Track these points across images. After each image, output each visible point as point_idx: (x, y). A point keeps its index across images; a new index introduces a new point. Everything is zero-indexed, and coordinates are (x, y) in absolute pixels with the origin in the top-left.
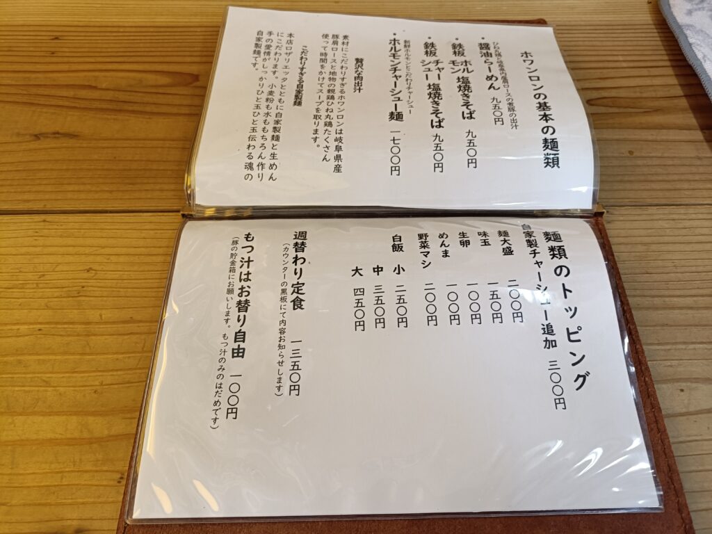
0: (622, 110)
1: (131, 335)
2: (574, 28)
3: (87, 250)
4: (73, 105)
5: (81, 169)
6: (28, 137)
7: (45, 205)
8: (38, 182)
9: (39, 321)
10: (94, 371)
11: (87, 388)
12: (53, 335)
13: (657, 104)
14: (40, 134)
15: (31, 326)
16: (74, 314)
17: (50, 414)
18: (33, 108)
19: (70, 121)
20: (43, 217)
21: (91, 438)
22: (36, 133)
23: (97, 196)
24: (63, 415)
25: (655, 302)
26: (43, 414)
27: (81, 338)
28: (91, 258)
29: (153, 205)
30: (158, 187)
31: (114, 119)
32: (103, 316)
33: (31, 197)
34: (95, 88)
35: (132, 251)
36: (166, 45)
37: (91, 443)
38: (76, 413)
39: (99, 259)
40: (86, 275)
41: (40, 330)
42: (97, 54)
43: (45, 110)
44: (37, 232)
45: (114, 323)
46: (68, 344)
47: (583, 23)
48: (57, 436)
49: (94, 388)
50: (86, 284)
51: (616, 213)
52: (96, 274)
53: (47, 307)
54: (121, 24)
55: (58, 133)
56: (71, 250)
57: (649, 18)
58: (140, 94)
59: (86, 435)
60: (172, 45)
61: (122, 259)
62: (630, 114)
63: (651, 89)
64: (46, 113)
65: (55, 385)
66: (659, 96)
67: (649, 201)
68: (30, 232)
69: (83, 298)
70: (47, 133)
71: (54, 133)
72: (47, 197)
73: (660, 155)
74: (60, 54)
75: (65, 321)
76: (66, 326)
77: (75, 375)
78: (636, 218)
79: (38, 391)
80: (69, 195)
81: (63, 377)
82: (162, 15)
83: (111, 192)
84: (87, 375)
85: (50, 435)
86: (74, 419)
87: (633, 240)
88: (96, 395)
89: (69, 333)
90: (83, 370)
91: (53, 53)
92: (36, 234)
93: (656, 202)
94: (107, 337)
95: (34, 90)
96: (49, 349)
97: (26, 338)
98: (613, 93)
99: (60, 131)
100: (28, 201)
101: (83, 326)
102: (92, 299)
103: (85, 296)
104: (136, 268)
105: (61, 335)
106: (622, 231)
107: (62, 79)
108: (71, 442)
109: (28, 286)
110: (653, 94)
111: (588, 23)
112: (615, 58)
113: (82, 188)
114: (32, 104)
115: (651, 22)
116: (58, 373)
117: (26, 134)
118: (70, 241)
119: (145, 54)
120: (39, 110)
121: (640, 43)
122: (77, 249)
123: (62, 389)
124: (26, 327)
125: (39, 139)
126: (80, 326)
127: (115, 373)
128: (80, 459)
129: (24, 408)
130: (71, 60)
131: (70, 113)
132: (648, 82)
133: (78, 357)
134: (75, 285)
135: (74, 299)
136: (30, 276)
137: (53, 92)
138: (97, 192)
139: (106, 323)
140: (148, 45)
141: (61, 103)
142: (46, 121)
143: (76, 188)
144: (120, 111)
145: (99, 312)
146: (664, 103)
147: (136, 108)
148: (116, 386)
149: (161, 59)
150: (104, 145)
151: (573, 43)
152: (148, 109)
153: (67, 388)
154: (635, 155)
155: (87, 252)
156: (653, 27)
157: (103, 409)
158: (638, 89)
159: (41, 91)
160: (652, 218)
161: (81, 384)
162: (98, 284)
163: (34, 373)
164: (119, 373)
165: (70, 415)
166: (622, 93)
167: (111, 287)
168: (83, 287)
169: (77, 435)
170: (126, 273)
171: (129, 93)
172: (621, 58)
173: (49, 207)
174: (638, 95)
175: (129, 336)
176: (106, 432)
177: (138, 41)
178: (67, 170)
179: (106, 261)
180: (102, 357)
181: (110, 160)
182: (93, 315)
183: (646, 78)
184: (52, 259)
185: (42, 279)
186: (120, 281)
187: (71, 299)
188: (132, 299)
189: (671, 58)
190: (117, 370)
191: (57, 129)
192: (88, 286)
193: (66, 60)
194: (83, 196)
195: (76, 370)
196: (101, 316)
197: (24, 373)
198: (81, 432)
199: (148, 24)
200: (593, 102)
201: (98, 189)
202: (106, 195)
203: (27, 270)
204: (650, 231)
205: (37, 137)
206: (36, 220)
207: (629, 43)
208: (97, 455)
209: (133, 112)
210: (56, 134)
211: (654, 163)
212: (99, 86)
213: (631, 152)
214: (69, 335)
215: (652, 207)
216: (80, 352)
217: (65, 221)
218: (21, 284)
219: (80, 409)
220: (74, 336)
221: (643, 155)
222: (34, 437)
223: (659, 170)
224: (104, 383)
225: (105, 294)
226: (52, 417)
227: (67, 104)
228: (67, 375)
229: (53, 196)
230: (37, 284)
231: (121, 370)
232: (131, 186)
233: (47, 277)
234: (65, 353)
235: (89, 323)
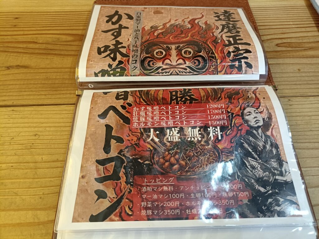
0: (294, 49)
1: (58, 168)
2: (268, 8)
3: (35, 125)
4: (26, 51)
5: (30, 84)
6: (4, 68)
7: (13, 102)
8: (9, 91)
9: (12, 162)
10: (39, 187)
11: (36, 196)
12: (19, 169)
13: (310, 45)
14: (10, 67)
15: (8, 165)
16: (28, 158)
17: (18, 210)
18: (6, 54)
19: (25, 60)
20: (12, 108)
21: (38, 223)
22: (8, 66)
23: (38, 97)
24: (25, 210)
25: (316, 146)
26: (14, 210)
27: (32, 170)
28: (36, 129)
29: (66, 101)
30: (68, 92)
31: (46, 58)
32: (43, 159)
33: (6, 98)
34: (36, 43)
35: (57, 125)
36: (70, 21)
37: (39, 225)
38: (31, 209)
39: (40, 129)
40: (34, 138)
41: (12, 166)
42: (37, 26)
43: (12, 54)
44: (9, 116)
45: (49, 162)
46: (26, 173)
47: (272, 6)
48: (22, 222)
49: (40, 196)
50: (34, 142)
51: (293, 100)
52: (39, 137)
53: (16, 154)
54: (48, 11)
55: (19, 66)
56: (26, 125)
57: (304, 3)
58: (59, 46)
59: (36, 221)
60: (74, 21)
61: (52, 129)
62: (298, 51)
63: (307, 38)
64: (12, 56)
65: (21, 195)
66: (311, 41)
67: (310, 94)
68: (6, 116)
69: (33, 150)
70: (13, 66)
71: (17, 66)
72: (14, 98)
73: (313, 71)
74: (19, 26)
75: (24, 161)
76: (25, 164)
77: (30, 189)
78: (304, 103)
79: (12, 198)
80: (25, 97)
81: (24, 191)
82: (68, 6)
83: (45, 95)
84: (36, 189)
85: (18, 221)
86: (30, 212)
87: (303, 114)
88: (41, 200)
89: (27, 168)
90: (34, 187)
91: (15, 26)
92: (9, 117)
93: (313, 94)
94: (46, 169)
95: (6, 45)
96: (17, 176)
97: (5, 171)
98: (289, 41)
99: (20, 65)
100: (4, 100)
101: (33, 164)
102: (38, 150)
103: (34, 148)
104: (59, 134)
105: (22, 169)
106: (298, 110)
107: (20, 38)
108: (29, 224)
109: (5, 144)
110: (308, 41)
111: (274, 6)
112: (289, 23)
113: (31, 93)
114: (5, 51)
115: (305, 5)
116: (22, 188)
117: (3, 67)
118: (26, 120)
119: (61, 25)
120: (9, 54)
121: (300, 15)
122: (29, 124)
123: (24, 197)
124: (5, 165)
125: (9, 69)
126: (31, 164)
127: (50, 188)
128: (34, 234)
129: (5, 207)
130: (24, 29)
131: (24, 56)
132: (305, 34)
133: (31, 180)
134: (29, 143)
135: (29, 150)
136: (7, 139)
137: (16, 45)
138: (38, 95)
139: (45, 162)
140: (62, 21)
141: (20, 51)
142: (13, 60)
143: (28, 93)
144: (49, 54)
145: (41, 157)
146: (314, 45)
147: (56, 52)
148: (51, 195)
149: (68, 28)
150: (42, 71)
151: (268, 16)
152: (62, 53)
153: (27, 197)
154: (301, 71)
155: (34, 126)
156: (306, 7)
157: (45, 207)
158: (300, 38)
159: (10, 45)
160: (311, 102)
161: (33, 194)
162: (40, 142)
163: (9, 189)
164: (52, 188)
165: (28, 210)
166: (293, 41)
167: (47, 144)
168: (33, 144)
169: (32, 221)
170: (54, 136)
171: (53, 45)
172: (291, 23)
173: (15, 103)
174: (301, 41)
175: (56, 169)
176: (46, 219)
177: (57, 19)
178: (24, 84)
179: (44, 130)
180: (43, 180)
181: (45, 79)
182: (38, 158)
183: (304, 33)
184: (17, 130)
185: (12, 140)
186: (51, 140)
187: (27, 150)
188: (57, 149)
189: (316, 22)
190: (51, 186)
191: (18, 64)
192: (35, 143)
193: (21, 29)
194: (32, 97)
195: (30, 187)
196: (42, 158)
197: (5, 189)
198: (34, 219)
199: (61, 11)
200: (279, 45)
201: (39, 94)
202: (43, 97)
203: (5, 136)
204: (311, 109)
205: (8, 68)
206: (9, 110)
207: (295, 15)
208: (42, 231)
209: (55, 54)
210: (18, 67)
211: (311, 75)
212: (38, 42)
213: (299, 70)
214: (27, 169)
215: (312, 97)
216: (32, 178)
217: (24, 110)
218: (2, 143)
219: (33, 207)
220: (29, 169)
221: (306, 71)
222: (10, 222)
223: (313, 78)
224: (45, 193)
225: (44, 147)
226: (19, 212)
227: (23, 51)
228: (27, 189)
229: (17, 98)
230: (10, 142)
231: (53, 186)
232: (55, 92)
233: (15, 139)
234: (25, 178)
235: (36, 162)
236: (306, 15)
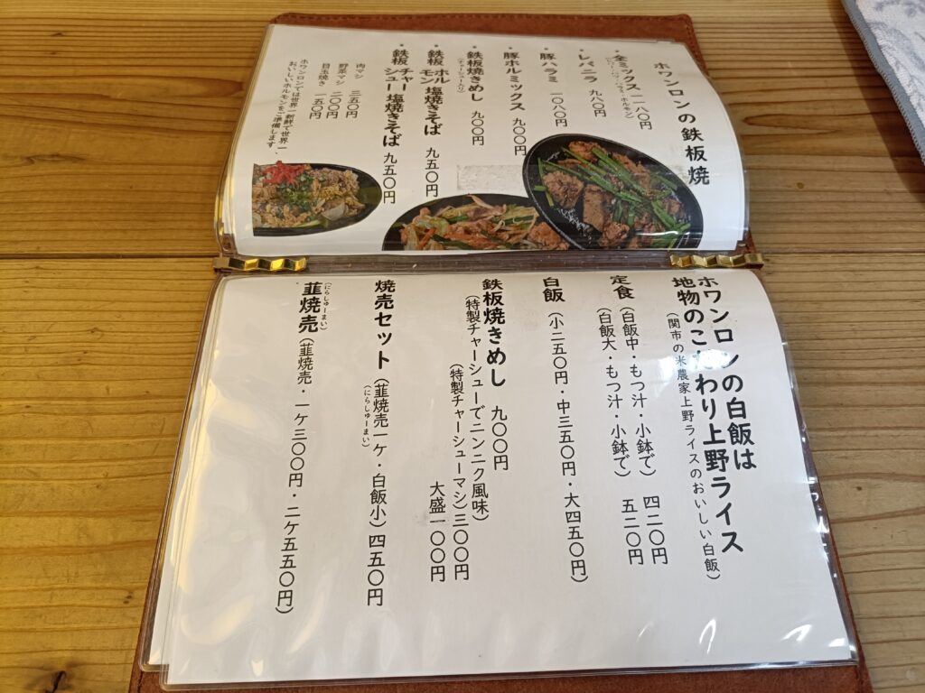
0: (794, 131)
1: (148, 415)
2: (730, 26)
3: (92, 305)
4: (78, 120)
5: (87, 202)
6: (18, 159)
7: (38, 248)
8: (29, 218)
9: (28, 395)
10: (97, 460)
11: (87, 481)
12: (46, 413)
13: (835, 123)
14: (34, 157)
15: (17, 402)
16: (73, 387)
17: (38, 515)
18: (26, 123)
19: (74, 140)
20: (36, 262)
21: (92, 546)
22: (29, 155)
23: (106, 236)
24: (55, 516)
25: (827, 376)
26: (30, 514)
27: (81, 417)
28: (96, 316)
29: (179, 248)
30: (186, 225)
31: (132, 138)
32: (111, 390)
33: (21, 237)
34: (107, 98)
35: (150, 306)
36: (200, 44)
37: (91, 553)
38: (73, 514)
39: (106, 316)
40: (90, 337)
41: (28, 407)
42: (111, 55)
43: (41, 126)
44: (27, 282)
45: (124, 398)
46: (63, 425)
47: (742, 20)
48: (48, 543)
49: (97, 481)
50: (88, 349)
51: (778, 261)
52: (103, 335)
53: (39, 378)
54: (144, 17)
55: (58, 155)
56: (71, 304)
57: (829, 15)
58: (166, 106)
59: (84, 542)
60: (209, 44)
61: (137, 317)
62: (800, 137)
63: (828, 104)
64: (43, 129)
65: (46, 478)
66: (837, 114)
67: (822, 247)
68: (19, 282)
69: (86, 367)
70: (44, 156)
71: (53, 156)
72: (41, 237)
73: (837, 188)
74: (63, 55)
75: (60, 395)
76: (62, 402)
77: (71, 465)
78: (804, 268)
79: (23, 485)
80: (71, 236)
81: (57, 468)
82: (197, 6)
83: (124, 231)
84: (87, 465)
85: (37, 542)
86: (70, 520)
87: (801, 296)
88: (98, 491)
89: (66, 411)
90: (81, 458)
91: (54, 53)
92: (27, 285)
93: (830, 248)
94: (115, 416)
95: (28, 101)
96: (39, 431)
97: (11, 417)
98: (779, 110)
99: (61, 153)
100: (16, 242)
101: (84, 402)
102: (97, 367)
103: (88, 364)
104: (154, 329)
105: (55, 414)
106: (787, 285)
107: (65, 86)
108: (66, 551)
109: (14, 351)
110: (831, 111)
111: (747, 20)
112: (783, 65)
113: (86, 225)
114: (25, 118)
115: (830, 19)
116: (51, 462)
117: (16, 157)
118: (69, 293)
119: (174, 55)
120: (33, 126)
121: (815, 46)
122: (78, 304)
123: (55, 483)
124: (11, 403)
125: (32, 162)
126: (79, 402)
127: (124, 463)
128: (76, 573)
129: (4, 508)
130: (77, 62)
131: (73, 130)
132: (824, 95)
133: (77, 442)
134: (75, 349)
135: (73, 367)
136: (17, 338)
137: (53, 103)
138: (105, 231)
139: (113, 398)
140: (178, 44)
141: (62, 117)
142: (42, 140)
143: (79, 225)
144: (139, 128)
145: (105, 384)
146: (844, 123)
147: (159, 124)
148: (125, 480)
149: (195, 62)
150: (118, 171)
151: (728, 46)
152: (175, 125)
153: (61, 482)
154: (805, 187)
155: (91, 308)
156: (833, 25)
157: (108, 508)
158: (811, 105)
159: (37, 101)
160: (825, 268)
161: (80, 477)
162: (105, 349)
163: (17, 462)
164: (130, 462)
165: (66, 516)
166: (791, 110)
167: (122, 353)
168: (85, 352)
169: (72, 542)
170: (142, 335)
171: (150, 105)
172: (790, 65)
173: (43, 250)
174: (811, 112)
175: (144, 415)
176: (111, 539)
177: (165, 39)
178: (69, 202)
179: (116, 319)
180: (108, 441)
181: (124, 190)
182: (98, 388)
183: (821, 91)
184: (46, 316)
185: (31, 342)
186: (133, 345)
187: (70, 367)
188: (149, 368)
189: (856, 65)
190: (128, 459)
191: (57, 150)
192: (91, 351)
193: (70, 62)
194: (89, 236)
195: (74, 459)
196: (108, 389)
197: (7, 462)
198: (79, 538)
199: (179, 17)
200: (751, 121)
201: (109, 228)
202: (118, 235)
203: (13, 331)
204: (822, 285)
205: (30, 160)
206: (26, 267)
207: (800, 46)
208: (99, 566)
209: (156, 129)
210: (56, 157)
211: (830, 199)
212: (113, 96)
213: (800, 185)
214: (66, 414)
215: (826, 255)
216: (80, 436)
217: (64, 268)
218: (3, 348)
219: (79, 509)
220: (72, 415)
221: (816, 188)
222: (17, 544)
223: (835, 208)
224: (109, 475)
225: (114, 361)
226: (40, 519)
227: (70, 118)
228: (63, 465)
229: (50, 236)
230: (25, 348)
231: (132, 459)
232: (151, 224)
233: (40, 339)
234: (60, 437)
235: (89, 399)
236: (831, 46)
